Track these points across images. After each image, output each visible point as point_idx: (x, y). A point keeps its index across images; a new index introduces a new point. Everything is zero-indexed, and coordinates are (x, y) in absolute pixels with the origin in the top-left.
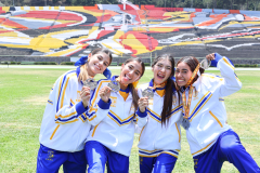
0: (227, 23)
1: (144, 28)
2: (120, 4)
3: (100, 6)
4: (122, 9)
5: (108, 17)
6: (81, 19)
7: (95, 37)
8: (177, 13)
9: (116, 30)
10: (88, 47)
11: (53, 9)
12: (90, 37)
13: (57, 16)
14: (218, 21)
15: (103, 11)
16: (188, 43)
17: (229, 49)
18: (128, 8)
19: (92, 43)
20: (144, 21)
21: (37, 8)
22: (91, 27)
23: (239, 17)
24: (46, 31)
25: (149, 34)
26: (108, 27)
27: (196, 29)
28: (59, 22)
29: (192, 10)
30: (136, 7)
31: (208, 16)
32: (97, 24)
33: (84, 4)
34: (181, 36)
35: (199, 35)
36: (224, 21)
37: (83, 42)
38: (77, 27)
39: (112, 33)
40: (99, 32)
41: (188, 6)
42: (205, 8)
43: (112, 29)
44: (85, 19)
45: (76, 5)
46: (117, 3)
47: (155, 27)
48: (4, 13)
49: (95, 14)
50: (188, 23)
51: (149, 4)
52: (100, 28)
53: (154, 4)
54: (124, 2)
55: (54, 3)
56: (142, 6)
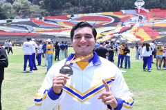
1: (151, 25)
2: (137, 9)
3: (123, 11)
4: (137, 12)
5: (128, 18)
6: (111, 20)
7: (119, 31)
9: (132, 26)
10: (114, 37)
11: (95, 14)
12: (116, 31)
13: (97, 19)
15: (125, 14)
18: (142, 11)
19: (116, 35)
20: (151, 20)
21: (86, 15)
22: (116, 25)
25: (153, 28)
26: (127, 24)
30: (147, 11)
32: (120, 23)
33: (113, 11)
37: (112, 34)
38: (108, 25)
39: (129, 29)
40: (121, 28)
43: (130, 26)
44: (113, 20)
45: (108, 11)
46: (134, 9)
47: (159, 23)
48: (68, 19)
49: (120, 17)
51: (157, 8)
52: (122, 25)
53: (161, 8)
54: (139, 8)
55: (96, 11)
56: (152, 10)
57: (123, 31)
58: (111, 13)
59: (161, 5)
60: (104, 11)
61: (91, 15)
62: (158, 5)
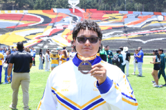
0: (150, 22)
2: (71, 9)
3: (55, 10)
4: (72, 12)
5: (60, 19)
6: (40, 20)
7: (48, 35)
8: (113, 15)
9: (65, 28)
10: (41, 42)
11: (18, 12)
12: (44, 34)
13: (21, 18)
14: (143, 21)
15: (57, 14)
16: (117, 38)
17: (144, 42)
18: (77, 11)
19: (45, 39)
21: (6, 12)
22: (46, 27)
23: (160, 18)
24: (12, 29)
26: (59, 26)
27: (125, 27)
28: (22, 23)
29: (126, 12)
30: (82, 11)
31: (136, 17)
32: (51, 24)
33: (43, 9)
34: (112, 33)
35: (126, 32)
36: (148, 21)
37: (39, 38)
38: (35, 27)
39: (61, 31)
40: (52, 30)
41: (123, 9)
42: (136, 10)
43: (62, 28)
44: (42, 20)
45: (36, 9)
46: (68, 8)
49: (51, 16)
50: (120, 22)
51: (93, 8)
52: (53, 27)
53: (97, 8)
54: (74, 7)
55: (20, 8)
56: (87, 10)
57: (54, 35)
58: (40, 12)
59: (98, 4)
60: (31, 8)
61: (13, 12)
62: (94, 5)
